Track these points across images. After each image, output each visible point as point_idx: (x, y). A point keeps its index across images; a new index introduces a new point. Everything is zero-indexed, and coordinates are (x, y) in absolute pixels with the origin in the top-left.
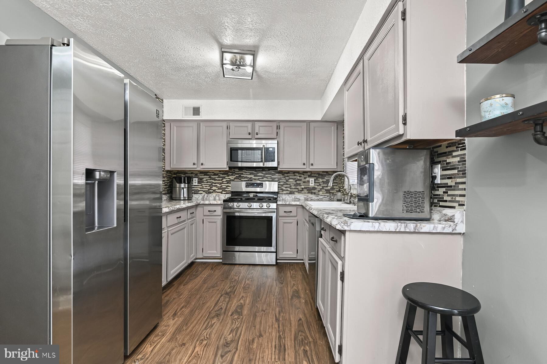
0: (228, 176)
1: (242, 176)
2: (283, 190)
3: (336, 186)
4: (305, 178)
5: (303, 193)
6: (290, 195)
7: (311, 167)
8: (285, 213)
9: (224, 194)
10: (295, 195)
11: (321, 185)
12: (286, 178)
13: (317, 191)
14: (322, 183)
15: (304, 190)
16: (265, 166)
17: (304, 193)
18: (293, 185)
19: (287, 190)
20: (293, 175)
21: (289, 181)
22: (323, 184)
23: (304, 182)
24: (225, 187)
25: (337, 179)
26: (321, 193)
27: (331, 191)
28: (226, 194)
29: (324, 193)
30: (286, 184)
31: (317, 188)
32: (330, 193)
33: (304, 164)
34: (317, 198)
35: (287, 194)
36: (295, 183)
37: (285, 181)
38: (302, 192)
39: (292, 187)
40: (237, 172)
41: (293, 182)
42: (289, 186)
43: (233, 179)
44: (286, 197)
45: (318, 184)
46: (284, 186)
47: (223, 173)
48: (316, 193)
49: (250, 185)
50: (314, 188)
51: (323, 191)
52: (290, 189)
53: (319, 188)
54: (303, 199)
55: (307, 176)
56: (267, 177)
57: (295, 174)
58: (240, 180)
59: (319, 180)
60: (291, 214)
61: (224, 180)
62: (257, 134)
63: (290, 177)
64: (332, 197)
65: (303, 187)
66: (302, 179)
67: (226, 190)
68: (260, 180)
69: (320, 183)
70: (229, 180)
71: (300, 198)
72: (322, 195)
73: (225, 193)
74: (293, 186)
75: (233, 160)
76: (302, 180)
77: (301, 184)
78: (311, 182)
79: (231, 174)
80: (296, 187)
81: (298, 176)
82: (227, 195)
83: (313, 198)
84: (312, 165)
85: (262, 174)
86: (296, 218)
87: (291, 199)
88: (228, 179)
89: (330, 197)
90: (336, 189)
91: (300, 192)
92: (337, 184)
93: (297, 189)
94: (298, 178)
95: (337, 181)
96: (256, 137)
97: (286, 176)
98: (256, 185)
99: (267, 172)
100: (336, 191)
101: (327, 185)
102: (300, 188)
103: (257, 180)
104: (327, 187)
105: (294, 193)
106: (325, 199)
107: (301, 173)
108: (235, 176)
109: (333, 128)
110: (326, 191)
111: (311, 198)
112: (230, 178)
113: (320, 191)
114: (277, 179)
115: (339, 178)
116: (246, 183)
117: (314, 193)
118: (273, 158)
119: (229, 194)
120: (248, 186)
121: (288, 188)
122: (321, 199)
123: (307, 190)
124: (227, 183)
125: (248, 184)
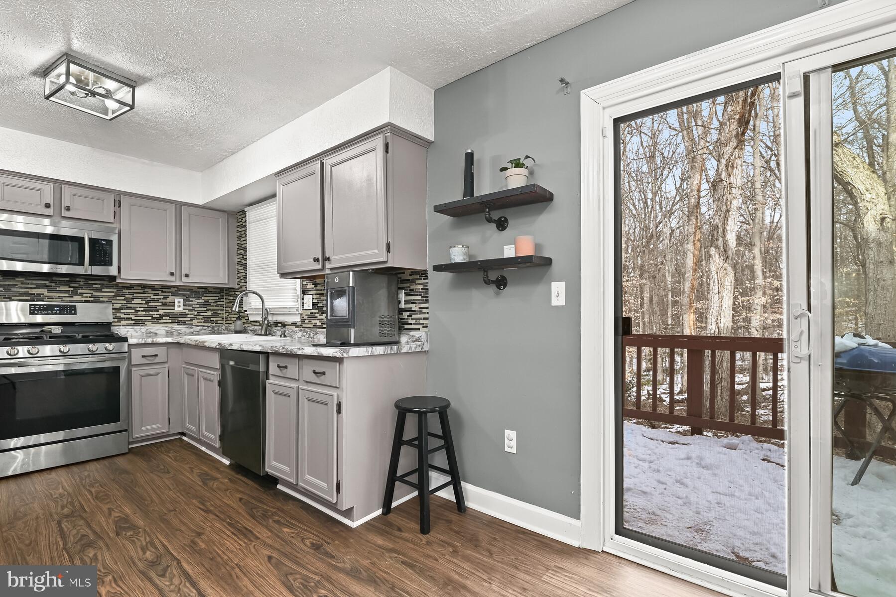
1: (13, 289)
2: (120, 319)
3: (221, 310)
4: (166, 297)
5: (162, 323)
6: (137, 327)
7: (185, 279)
8: (144, 359)
10: (147, 328)
11: (196, 309)
12: (127, 296)
13: (189, 319)
14: (198, 306)
15: (164, 318)
16: (89, 272)
17: (164, 323)
18: (142, 309)
19: (129, 319)
20: (142, 291)
21: (133, 302)
22: (198, 308)
23: (164, 304)
25: (222, 300)
26: (195, 322)
27: (212, 319)
29: (201, 322)
30: (127, 307)
31: (188, 314)
32: (211, 321)
33: (172, 274)
34: (188, 330)
35: (129, 325)
36: (146, 306)
37: (125, 302)
38: (160, 321)
41: (142, 304)
42: (133, 311)
44: (128, 331)
45: (191, 308)
46: (122, 311)
48: (187, 322)
49: (42, 310)
50: (183, 315)
51: (200, 319)
52: (135, 316)
53: (192, 314)
54: (164, 332)
55: (170, 294)
56: (81, 294)
57: (146, 290)
58: (8, 299)
60: (157, 360)
62: (68, 209)
63: (135, 295)
64: (216, 328)
65: (161, 312)
66: (160, 299)
68: (64, 299)
69: (194, 306)
71: (157, 332)
72: (198, 326)
74: (142, 311)
76: (160, 301)
77: (158, 308)
78: (176, 304)
80: (147, 313)
81: (152, 293)
83: (183, 331)
85: (70, 287)
86: (166, 366)
87: (139, 333)
89: (213, 328)
90: (220, 315)
91: (155, 321)
92: (222, 308)
93: (151, 316)
94: (152, 297)
95: (224, 303)
96: (65, 213)
97: (127, 292)
98: (57, 309)
99: (82, 285)
100: (221, 319)
101: (205, 309)
102: (157, 314)
103: (56, 298)
104: (206, 312)
105: (144, 323)
106: (203, 331)
107: (157, 289)
109: (222, 221)
110: (204, 319)
111: (179, 331)
113: (194, 319)
114: (107, 298)
115: (225, 298)
116: (30, 305)
117: (183, 322)
118: (107, 259)
120: (37, 312)
121: (131, 314)
122: (196, 332)
123: (170, 318)
125: (37, 308)
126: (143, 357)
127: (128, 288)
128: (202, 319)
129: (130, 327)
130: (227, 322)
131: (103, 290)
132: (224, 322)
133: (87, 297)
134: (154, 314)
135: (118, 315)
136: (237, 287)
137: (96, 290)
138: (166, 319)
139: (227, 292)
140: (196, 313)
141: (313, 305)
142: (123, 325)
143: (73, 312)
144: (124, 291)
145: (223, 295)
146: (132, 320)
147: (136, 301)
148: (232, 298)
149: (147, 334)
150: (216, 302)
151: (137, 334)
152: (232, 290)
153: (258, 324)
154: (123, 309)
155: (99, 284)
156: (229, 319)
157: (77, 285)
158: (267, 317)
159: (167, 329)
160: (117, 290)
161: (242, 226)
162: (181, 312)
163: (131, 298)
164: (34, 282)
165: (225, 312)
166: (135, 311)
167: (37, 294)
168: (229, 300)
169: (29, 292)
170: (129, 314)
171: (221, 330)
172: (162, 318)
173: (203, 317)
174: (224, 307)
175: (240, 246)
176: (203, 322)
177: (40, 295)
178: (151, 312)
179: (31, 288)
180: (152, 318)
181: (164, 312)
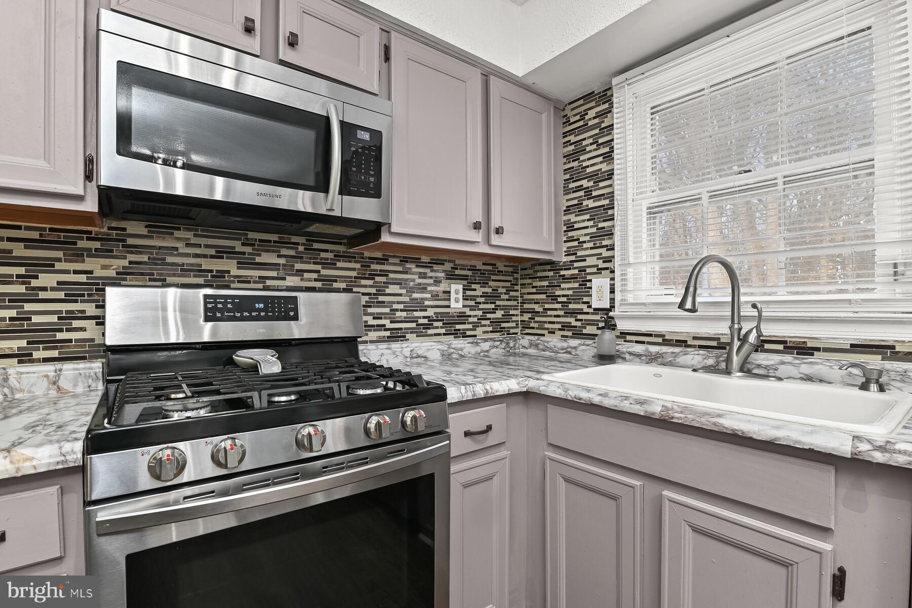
0: (79, 255)
1: (170, 259)
2: (368, 327)
3: (516, 308)
4: (437, 282)
5: (431, 335)
6: (395, 346)
7: (495, 240)
8: (468, 440)
9: (46, 360)
10: (410, 345)
11: (481, 306)
12: (378, 279)
13: (470, 326)
14: (483, 300)
15: (436, 324)
16: (337, 213)
17: (436, 335)
18: (401, 306)
19: (382, 327)
20: (400, 269)
21: (388, 291)
22: (484, 303)
23: (435, 297)
24: (54, 319)
25: (516, 288)
26: (479, 330)
27: (503, 325)
28: (58, 365)
29: (488, 332)
30: (378, 302)
31: (470, 316)
32: (502, 330)
33: (477, 226)
34: (474, 350)
35: (380, 340)
36: (407, 299)
37: (373, 291)
38: (430, 332)
40: (133, 236)
41: (400, 295)
42: (387, 310)
43: (114, 274)
44: (382, 355)
45: (473, 303)
46: (370, 310)
47: (35, 235)
48: (468, 333)
49: (229, 310)
50: (462, 318)
51: (485, 326)
52: (391, 322)
53: (476, 316)
54: (438, 355)
55: (444, 275)
57: (408, 265)
58: (159, 283)
59: (475, 290)
61: (46, 280)
62: (292, 44)
63: (391, 275)
65: (430, 312)
66: (429, 285)
67: (60, 336)
69: (479, 300)
70: (83, 278)
71: (428, 354)
72: (486, 340)
73: (55, 354)
74: (402, 310)
76: (429, 289)
77: (427, 303)
78: (453, 296)
79: (97, 245)
80: (410, 314)
81: (416, 273)
82: (68, 366)
83: (465, 351)
84: (499, 231)
85: (279, 256)
88: (75, 272)
89: (508, 344)
90: (514, 318)
91: (422, 330)
92: (515, 303)
93: (415, 320)
94: (417, 280)
95: (518, 294)
96: (286, 54)
97: (376, 270)
98: (262, 306)
99: (301, 252)
100: (514, 325)
101: (493, 306)
102: (424, 317)
103: (255, 282)
104: (493, 311)
105: (405, 337)
106: (494, 350)
107: (425, 263)
108: (125, 258)
109: (547, 120)
110: (492, 325)
111: (460, 352)
112: (91, 272)
113: (478, 326)
114: (345, 281)
115: (521, 285)
116: (206, 297)
117: (462, 333)
118: (372, 179)
119: (84, 358)
120: (219, 315)
121: (385, 318)
122: (485, 352)
123: (443, 324)
124: (66, 295)
125: (220, 306)
126: (467, 434)
128: (489, 326)
129: (383, 346)
131: (339, 264)
132: (518, 330)
133: (309, 280)
134: (420, 318)
135: (364, 319)
136: (565, 259)
137: (331, 265)
138: (437, 328)
139: (530, 272)
142: (372, 342)
143: (292, 314)
144: (373, 267)
145: (517, 279)
146: (386, 330)
147: (391, 289)
148: (546, 283)
149: (413, 360)
150: (507, 293)
152: (549, 267)
153: (660, 340)
154: (370, 307)
155: (332, 251)
156: (532, 325)
157: (292, 253)
158: (757, 327)
159: (443, 351)
160: (362, 266)
161: (585, 128)
162: (460, 313)
163: (384, 283)
164: (210, 242)
165: (521, 312)
166: (391, 310)
167: (217, 271)
168: (533, 287)
169: (200, 265)
170: (381, 318)
171: (519, 348)
172: (432, 324)
173: (491, 322)
174: (518, 303)
175: (579, 173)
176: (491, 332)
177: (222, 274)
178: (415, 313)
179: (205, 256)
180: (417, 325)
181: (435, 313)
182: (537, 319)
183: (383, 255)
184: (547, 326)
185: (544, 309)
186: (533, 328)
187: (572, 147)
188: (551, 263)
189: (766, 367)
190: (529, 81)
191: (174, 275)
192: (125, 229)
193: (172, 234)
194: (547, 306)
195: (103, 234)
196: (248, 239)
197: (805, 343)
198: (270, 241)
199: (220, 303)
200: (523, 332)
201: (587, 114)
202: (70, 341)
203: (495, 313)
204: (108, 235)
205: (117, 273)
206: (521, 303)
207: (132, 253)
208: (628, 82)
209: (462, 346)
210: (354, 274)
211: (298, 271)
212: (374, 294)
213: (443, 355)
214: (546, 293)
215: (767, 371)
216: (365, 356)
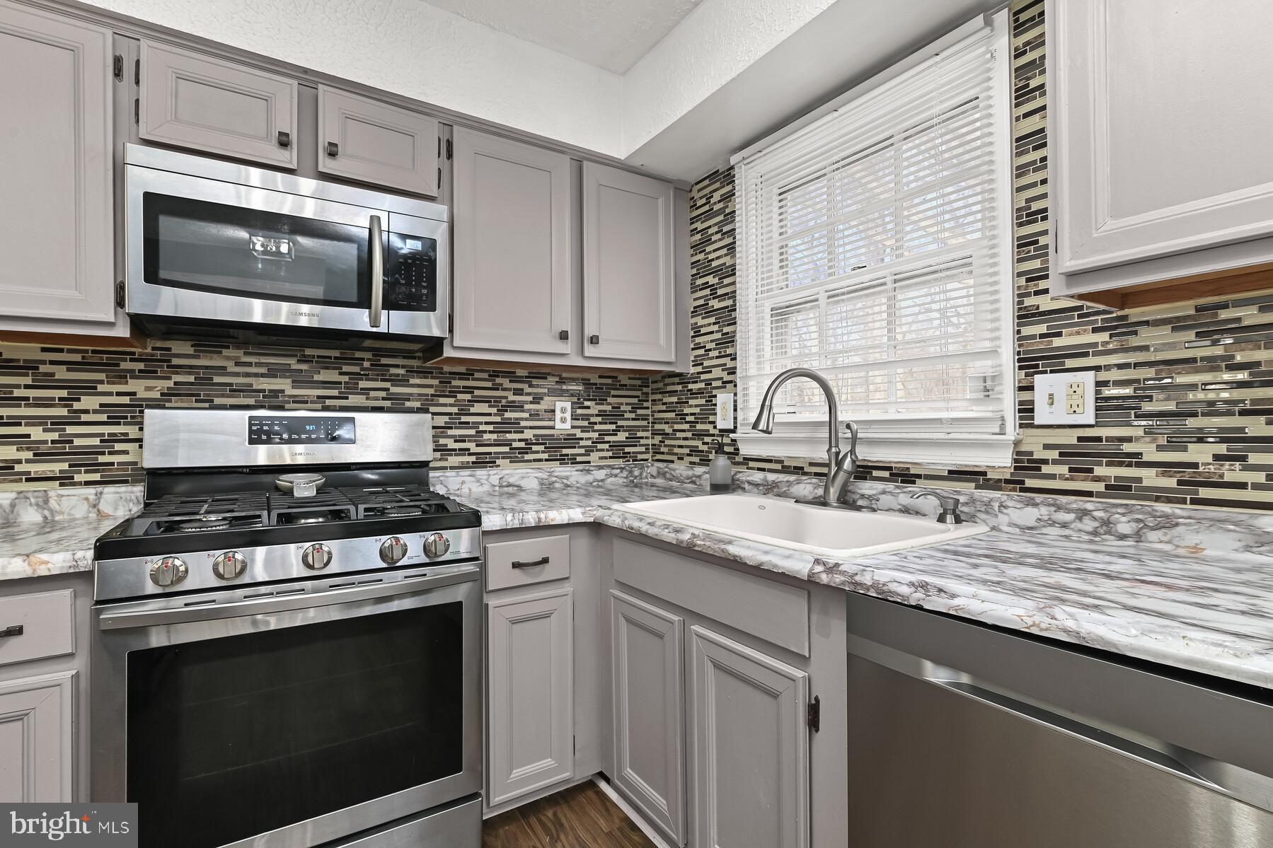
0: (122, 377)
1: (217, 379)
2: (446, 452)
3: (645, 429)
4: (537, 399)
5: (529, 461)
6: (481, 473)
7: (586, 350)
8: (517, 571)
9: (88, 483)
10: (500, 473)
11: (596, 427)
12: (460, 396)
13: (582, 451)
14: (599, 419)
15: (535, 448)
16: (383, 329)
17: (535, 460)
18: (491, 428)
19: (466, 452)
20: (489, 384)
21: (472, 410)
22: (600, 423)
23: (534, 416)
24: (96, 441)
25: (645, 404)
26: (594, 457)
27: (627, 450)
28: (99, 488)
29: (606, 458)
30: (460, 423)
31: (582, 439)
32: (625, 456)
33: (564, 336)
34: (584, 479)
35: (463, 466)
36: (498, 419)
37: (455, 410)
38: (527, 457)
39: (486, 436)
40: (178, 356)
41: (490, 415)
42: (473, 432)
43: (158, 395)
44: (463, 483)
45: (585, 423)
46: (450, 432)
47: (78, 358)
48: (579, 459)
49: (276, 433)
50: (571, 441)
51: (603, 450)
52: (477, 445)
53: (590, 439)
55: (546, 390)
56: (365, 391)
57: (498, 380)
58: (207, 405)
59: (588, 408)
61: (88, 402)
62: (332, 154)
63: (477, 392)
65: (528, 434)
66: (527, 403)
67: (101, 459)
68: (328, 402)
69: (593, 419)
70: (126, 400)
71: (523, 483)
72: (601, 468)
73: (97, 477)
74: (490, 432)
75: (163, 274)
76: (526, 407)
77: (523, 423)
78: (558, 415)
79: (141, 366)
80: (502, 436)
81: (510, 390)
82: (109, 490)
83: (572, 481)
84: (594, 340)
85: (341, 374)
86: (567, 588)
87: (486, 488)
88: (119, 394)
89: (631, 472)
90: (642, 441)
91: (518, 455)
92: (645, 423)
93: (508, 443)
94: (512, 398)
95: (648, 412)
96: (327, 165)
97: (459, 387)
98: (314, 428)
99: (367, 369)
100: (643, 449)
101: (614, 427)
102: (520, 440)
103: (312, 402)
104: (614, 433)
105: (495, 462)
106: (612, 479)
107: (522, 377)
108: (169, 378)
109: (663, 205)
110: (612, 450)
111: (565, 481)
112: (134, 394)
113: (593, 451)
114: (420, 400)
115: (652, 401)
116: (251, 418)
117: (571, 459)
118: (424, 291)
119: (126, 482)
120: (264, 437)
121: (469, 441)
122: (599, 481)
123: (545, 448)
124: (108, 417)
125: (266, 428)
126: (516, 565)
127: (462, 376)
128: (608, 450)
129: (466, 472)
130: (659, 457)
131: (412, 381)
132: (648, 456)
133: (376, 399)
134: (515, 440)
135: (442, 441)
136: (693, 370)
137: (396, 381)
138: (537, 452)
139: (660, 385)
140: (596, 435)
141: (1098, 409)
142: (452, 468)
143: (347, 436)
145: (647, 394)
146: (470, 454)
147: (478, 408)
148: (675, 399)
149: (502, 490)
150: (633, 411)
151: (481, 489)
152: (677, 380)
153: (779, 467)
154: (451, 428)
155: (403, 367)
156: (663, 449)
157: (356, 369)
158: (851, 451)
159: (542, 479)
160: (440, 382)
161: (710, 214)
162: (568, 435)
163: (469, 401)
164: (264, 360)
165: (652, 434)
166: (477, 432)
167: (270, 391)
168: (664, 404)
169: (251, 385)
170: (464, 441)
171: (646, 477)
172: (531, 448)
173: (610, 446)
174: (649, 423)
175: (705, 267)
176: (611, 457)
177: (275, 393)
178: (507, 435)
179: (256, 375)
180: (510, 449)
181: (534, 436)
182: (667, 442)
183: (467, 370)
184: (676, 450)
185: (674, 430)
186: (663, 453)
187: (698, 236)
188: (680, 375)
189: (869, 498)
190: (637, 163)
191: (223, 396)
192: (169, 349)
193: (221, 352)
194: (677, 427)
195: (147, 354)
196: (304, 356)
197: (908, 469)
198: (330, 357)
199: (266, 425)
200: (654, 458)
201: (712, 197)
202: (112, 464)
203: (616, 435)
204: (153, 355)
205: (162, 394)
206: (652, 423)
207: (177, 373)
208: (746, 162)
209: (568, 474)
210: (431, 391)
211: (362, 389)
212: (456, 414)
213: (542, 484)
214: (675, 411)
215: (869, 502)
216: (441, 484)
